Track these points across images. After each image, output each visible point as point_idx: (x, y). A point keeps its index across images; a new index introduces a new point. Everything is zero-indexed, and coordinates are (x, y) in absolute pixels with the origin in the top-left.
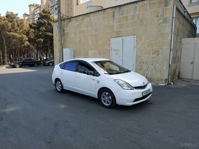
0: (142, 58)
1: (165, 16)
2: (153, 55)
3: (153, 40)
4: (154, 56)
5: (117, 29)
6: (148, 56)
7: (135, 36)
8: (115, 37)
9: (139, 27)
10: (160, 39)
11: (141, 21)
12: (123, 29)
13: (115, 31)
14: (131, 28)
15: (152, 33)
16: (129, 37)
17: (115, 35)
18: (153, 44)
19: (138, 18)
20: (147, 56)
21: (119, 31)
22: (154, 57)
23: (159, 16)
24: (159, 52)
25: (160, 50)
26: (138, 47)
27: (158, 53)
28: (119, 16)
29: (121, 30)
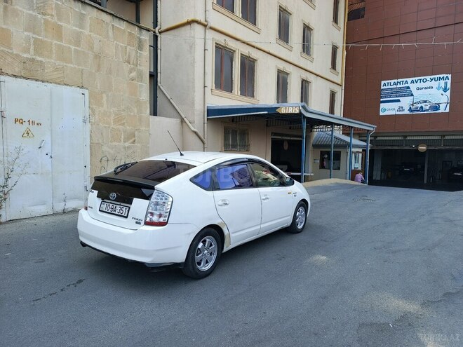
0: (105, 148)
1: (139, 67)
2: (125, 142)
3: (124, 110)
4: (127, 144)
5: (27, 50)
6: (117, 144)
7: (86, 92)
8: (15, 76)
9: (94, 71)
10: (135, 110)
11: (97, 57)
12: (48, 60)
13: (17, 56)
14: (72, 66)
15: (122, 93)
16: (68, 87)
17: (17, 69)
18: (124, 119)
19: (91, 48)
20: (114, 144)
21: (33, 60)
22: (128, 147)
23: (131, 63)
24: (135, 136)
25: (136, 133)
26: (93, 121)
27: (133, 139)
28: (31, 12)
29: (39, 59)
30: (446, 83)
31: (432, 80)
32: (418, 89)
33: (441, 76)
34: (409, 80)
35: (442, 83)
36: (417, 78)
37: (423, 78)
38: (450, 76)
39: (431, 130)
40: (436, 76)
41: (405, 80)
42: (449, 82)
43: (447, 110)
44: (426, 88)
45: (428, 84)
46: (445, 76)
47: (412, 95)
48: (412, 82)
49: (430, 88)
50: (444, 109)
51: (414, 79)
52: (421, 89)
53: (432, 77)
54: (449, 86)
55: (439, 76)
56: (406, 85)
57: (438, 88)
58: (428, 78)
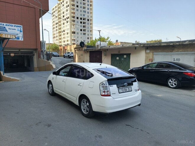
30: (21, 29)
31: (15, 26)
32: (9, 29)
33: (19, 25)
34: (5, 24)
35: (19, 28)
36: (8, 24)
37: (11, 24)
38: (22, 26)
39: (17, 47)
40: (17, 25)
41: (3, 23)
42: (22, 28)
43: (23, 40)
44: (13, 29)
45: (13, 28)
46: (20, 26)
47: (7, 31)
48: (6, 25)
49: (14, 29)
50: (21, 39)
51: (7, 24)
52: (11, 29)
53: (15, 25)
54: (22, 30)
55: (18, 25)
56: (3, 26)
57: (18, 30)
58: (13, 25)
